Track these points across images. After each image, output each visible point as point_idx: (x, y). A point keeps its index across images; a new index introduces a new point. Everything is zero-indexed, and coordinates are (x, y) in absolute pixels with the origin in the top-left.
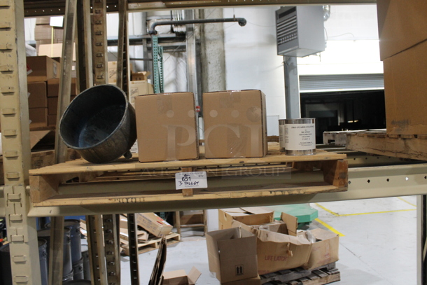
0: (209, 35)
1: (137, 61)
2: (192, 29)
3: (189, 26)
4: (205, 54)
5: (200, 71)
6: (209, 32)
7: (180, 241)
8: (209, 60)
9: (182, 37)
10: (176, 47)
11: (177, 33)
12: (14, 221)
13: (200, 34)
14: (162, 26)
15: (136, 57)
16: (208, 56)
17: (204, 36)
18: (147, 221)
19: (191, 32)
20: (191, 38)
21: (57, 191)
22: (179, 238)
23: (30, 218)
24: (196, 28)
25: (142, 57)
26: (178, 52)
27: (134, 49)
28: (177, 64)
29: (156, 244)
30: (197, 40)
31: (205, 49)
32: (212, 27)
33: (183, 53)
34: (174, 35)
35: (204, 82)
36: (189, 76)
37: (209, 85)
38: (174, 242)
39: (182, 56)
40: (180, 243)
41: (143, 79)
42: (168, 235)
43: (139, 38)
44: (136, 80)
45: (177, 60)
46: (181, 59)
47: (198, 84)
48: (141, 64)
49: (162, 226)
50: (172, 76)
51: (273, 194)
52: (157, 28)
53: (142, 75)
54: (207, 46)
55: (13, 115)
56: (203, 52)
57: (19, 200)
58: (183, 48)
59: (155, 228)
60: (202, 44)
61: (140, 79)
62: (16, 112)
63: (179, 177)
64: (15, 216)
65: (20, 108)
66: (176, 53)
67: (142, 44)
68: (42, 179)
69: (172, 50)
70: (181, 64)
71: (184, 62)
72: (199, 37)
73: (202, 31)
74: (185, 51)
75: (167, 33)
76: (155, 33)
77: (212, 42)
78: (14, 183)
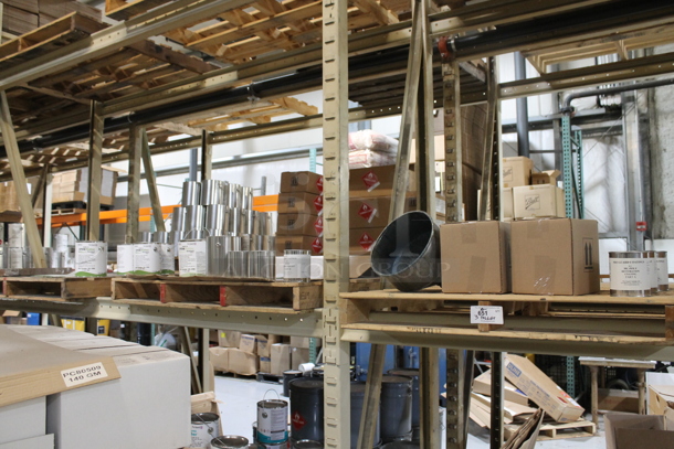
0: (662, 105)
1: (545, 155)
2: (632, 99)
3: (628, 94)
4: (657, 136)
5: (647, 165)
6: (665, 100)
7: (594, 435)
8: (663, 145)
9: (615, 112)
10: (606, 129)
11: (607, 107)
12: (329, 343)
13: (648, 105)
14: (582, 99)
15: (544, 149)
16: (662, 139)
17: (654, 108)
18: (543, 395)
19: (630, 104)
20: (632, 113)
21: (368, 317)
22: (594, 430)
23: (343, 342)
24: (641, 96)
25: (552, 148)
26: (611, 136)
27: (541, 136)
28: (608, 154)
29: (554, 432)
30: (641, 115)
31: (657, 128)
32: (669, 91)
33: (619, 137)
34: (603, 111)
35: (655, 182)
36: (628, 174)
37: (664, 188)
38: (585, 434)
39: (616, 142)
40: (595, 438)
41: (548, 182)
42: (576, 421)
43: (547, 118)
44: (538, 183)
45: (608, 149)
46: (615, 147)
47: (644, 186)
48: (550, 158)
49: (565, 405)
50: (600, 175)
51: (579, 339)
52: (574, 103)
53: (546, 175)
54: (660, 123)
55: (334, 240)
56: (653, 133)
57: (334, 323)
58: (619, 129)
59: (554, 407)
60: (651, 121)
61: (544, 183)
62: (337, 237)
63: (474, 310)
64: (330, 339)
65: (340, 234)
66: (607, 139)
67: (552, 128)
68: (351, 303)
69: (600, 134)
70: (615, 154)
71: (620, 151)
72: (645, 110)
73: (651, 100)
74: (621, 134)
75: (592, 108)
76: (570, 110)
77: (670, 116)
78: (332, 305)
